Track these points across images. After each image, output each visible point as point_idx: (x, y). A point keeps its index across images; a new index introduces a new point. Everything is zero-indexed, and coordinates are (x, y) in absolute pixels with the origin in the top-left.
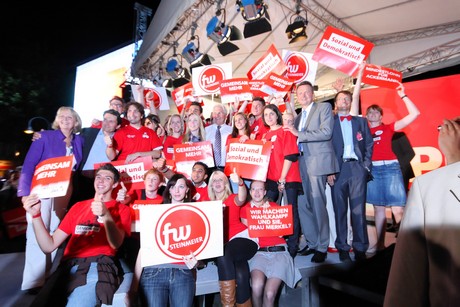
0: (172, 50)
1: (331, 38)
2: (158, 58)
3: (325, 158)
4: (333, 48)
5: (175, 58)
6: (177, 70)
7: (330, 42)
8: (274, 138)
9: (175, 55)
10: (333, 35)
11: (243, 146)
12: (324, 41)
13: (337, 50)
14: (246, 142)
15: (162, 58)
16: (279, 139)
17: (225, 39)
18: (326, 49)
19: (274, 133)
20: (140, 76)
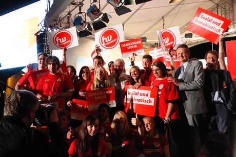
0: (78, 8)
1: (200, 16)
2: (66, 13)
3: (198, 101)
4: (201, 23)
5: (80, 15)
6: (82, 24)
7: (200, 19)
8: (161, 87)
9: (80, 13)
10: (202, 14)
11: (137, 91)
12: (196, 18)
13: (204, 25)
14: (139, 88)
15: (69, 14)
16: (165, 87)
17: (121, 4)
18: (196, 23)
19: (161, 82)
20: (51, 27)
